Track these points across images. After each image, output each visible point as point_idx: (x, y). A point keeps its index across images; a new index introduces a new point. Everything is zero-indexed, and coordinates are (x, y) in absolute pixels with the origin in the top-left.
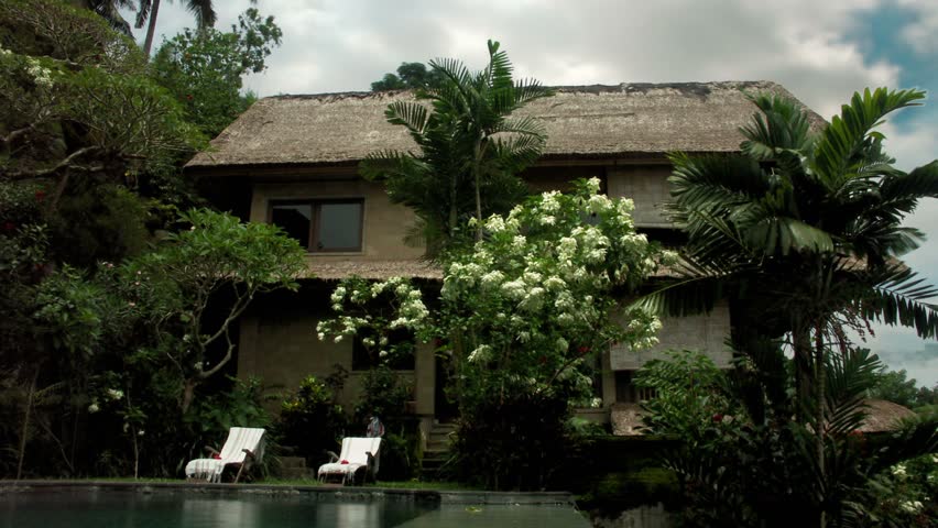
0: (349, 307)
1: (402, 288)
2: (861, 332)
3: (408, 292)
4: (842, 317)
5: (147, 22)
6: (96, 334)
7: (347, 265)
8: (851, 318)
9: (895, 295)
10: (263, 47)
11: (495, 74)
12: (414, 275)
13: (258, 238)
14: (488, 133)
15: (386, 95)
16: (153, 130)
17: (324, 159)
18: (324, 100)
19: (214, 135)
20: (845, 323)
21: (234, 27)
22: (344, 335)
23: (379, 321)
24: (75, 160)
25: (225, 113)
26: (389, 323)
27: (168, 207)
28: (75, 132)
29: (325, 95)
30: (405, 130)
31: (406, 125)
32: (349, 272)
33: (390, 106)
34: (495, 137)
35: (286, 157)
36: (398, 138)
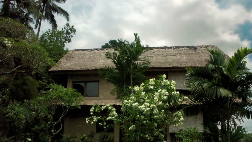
0: (95, 114)
1: (110, 108)
2: (240, 121)
3: (112, 109)
4: (235, 117)
5: (38, 27)
6: (23, 122)
7: (95, 101)
8: (237, 117)
9: (249, 110)
10: (71, 35)
11: (136, 43)
12: (113, 104)
13: (69, 93)
14: (134, 61)
15: (105, 50)
16: (40, 60)
17: (88, 69)
18: (88, 51)
19: (57, 61)
20: (235, 118)
21: (63, 29)
22: (94, 122)
23: (104, 118)
24: (17, 69)
25: (60, 55)
26: (106, 118)
27: (44, 83)
28: (18, 60)
29: (88, 49)
30: (111, 60)
31: (111, 58)
32: (95, 103)
33: (106, 53)
34: (136, 62)
35: (77, 68)
36: (109, 62)
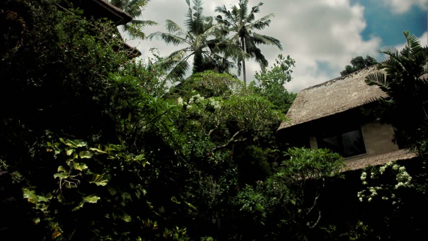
0: (371, 182)
1: (395, 167)
3: (398, 168)
6: (264, 215)
7: (362, 161)
10: (289, 70)
11: (412, 47)
12: (397, 159)
13: (321, 156)
14: (418, 77)
15: (354, 75)
16: (263, 117)
17: (337, 112)
18: (327, 85)
19: (285, 113)
21: (275, 65)
22: (373, 197)
23: (387, 187)
24: (235, 138)
25: (286, 103)
26: (394, 186)
27: (275, 150)
28: (232, 125)
29: (327, 82)
30: (377, 87)
31: (376, 84)
32: (364, 164)
33: (366, 77)
34: (421, 78)
35: (319, 115)
36: (367, 93)
